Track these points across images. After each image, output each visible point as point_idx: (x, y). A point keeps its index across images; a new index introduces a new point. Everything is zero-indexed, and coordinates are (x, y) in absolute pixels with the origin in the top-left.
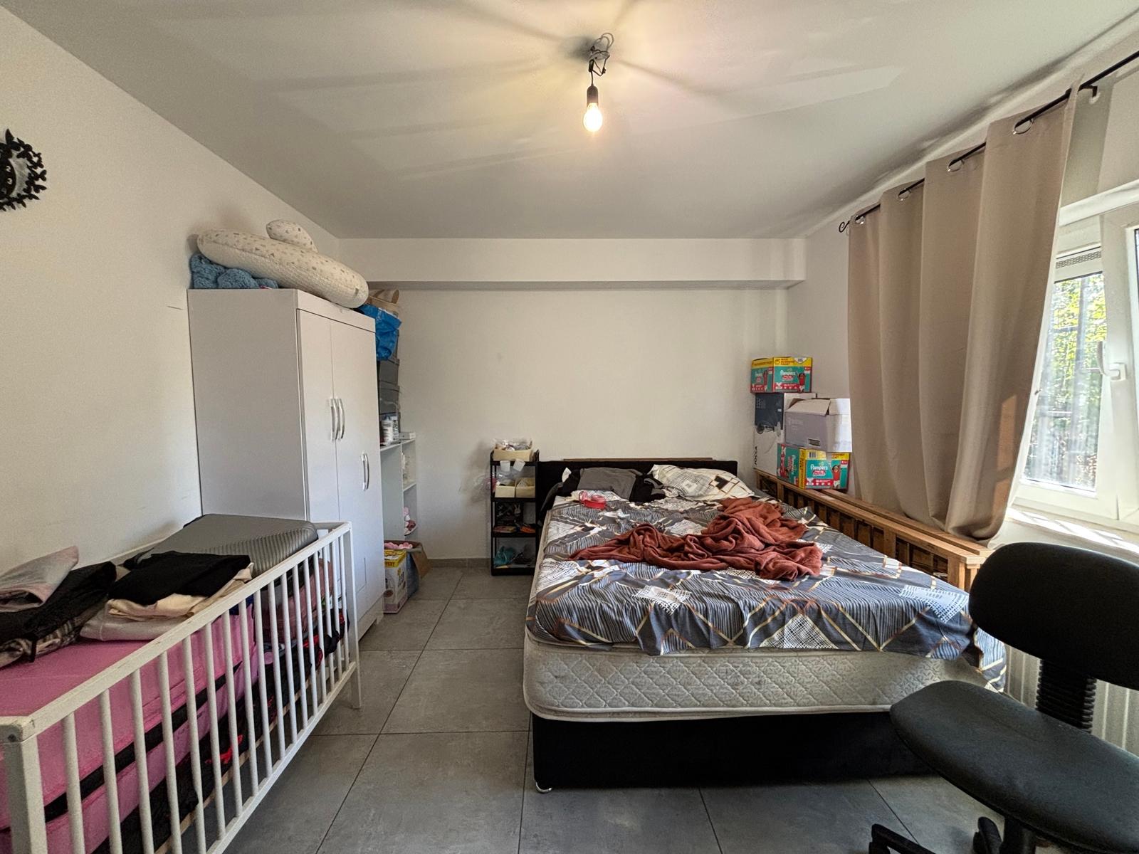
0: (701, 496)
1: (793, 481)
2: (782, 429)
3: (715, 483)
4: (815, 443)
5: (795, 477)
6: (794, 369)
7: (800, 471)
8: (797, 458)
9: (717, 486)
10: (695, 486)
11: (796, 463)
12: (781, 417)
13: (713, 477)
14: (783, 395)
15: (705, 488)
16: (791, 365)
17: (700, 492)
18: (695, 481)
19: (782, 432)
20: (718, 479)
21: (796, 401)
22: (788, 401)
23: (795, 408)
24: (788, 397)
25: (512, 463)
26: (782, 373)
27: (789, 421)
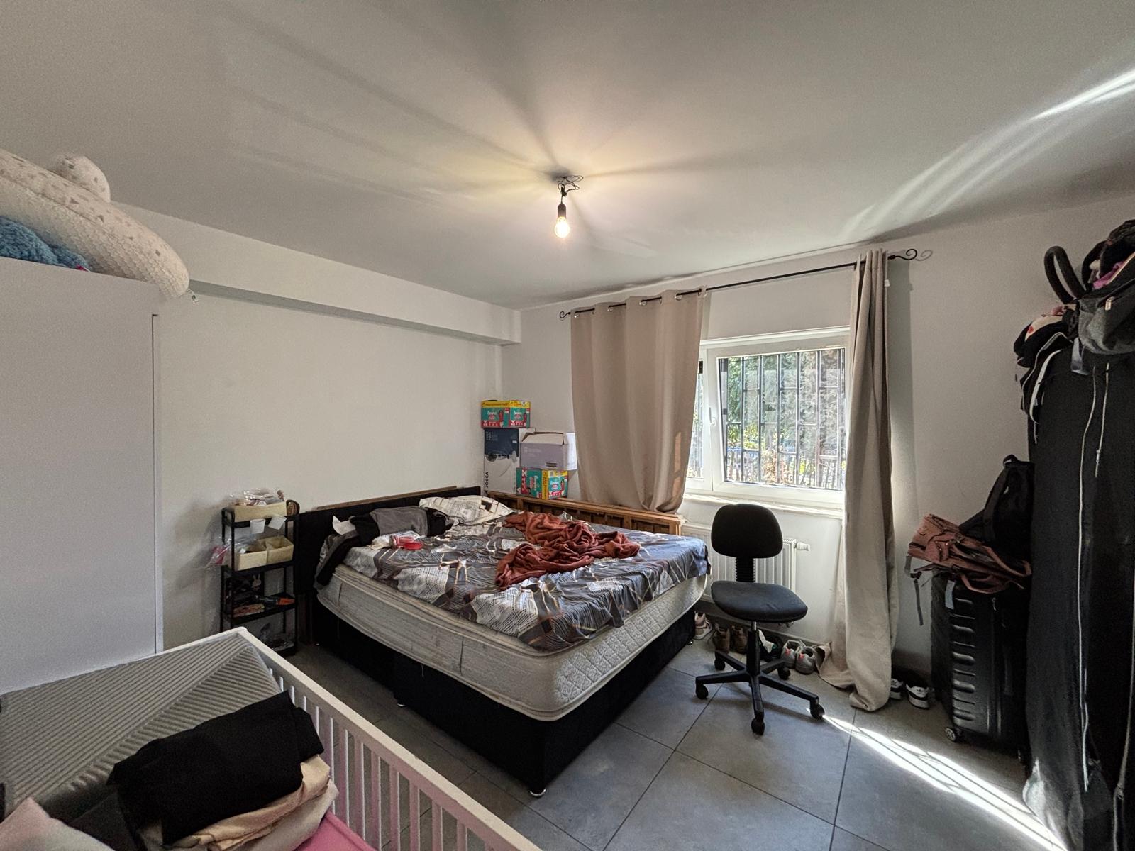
0: (477, 519)
1: (536, 495)
2: (518, 456)
3: (483, 507)
4: (552, 465)
5: (538, 493)
6: (521, 410)
7: (543, 487)
8: (540, 478)
9: (486, 509)
10: (470, 512)
11: (539, 481)
12: (516, 448)
13: (480, 502)
14: (518, 430)
15: (477, 513)
16: (519, 407)
17: (476, 516)
18: (468, 508)
19: (518, 459)
20: (483, 503)
21: (528, 434)
22: (522, 434)
23: (529, 440)
24: (522, 432)
25: (268, 520)
26: (515, 413)
27: (524, 450)
